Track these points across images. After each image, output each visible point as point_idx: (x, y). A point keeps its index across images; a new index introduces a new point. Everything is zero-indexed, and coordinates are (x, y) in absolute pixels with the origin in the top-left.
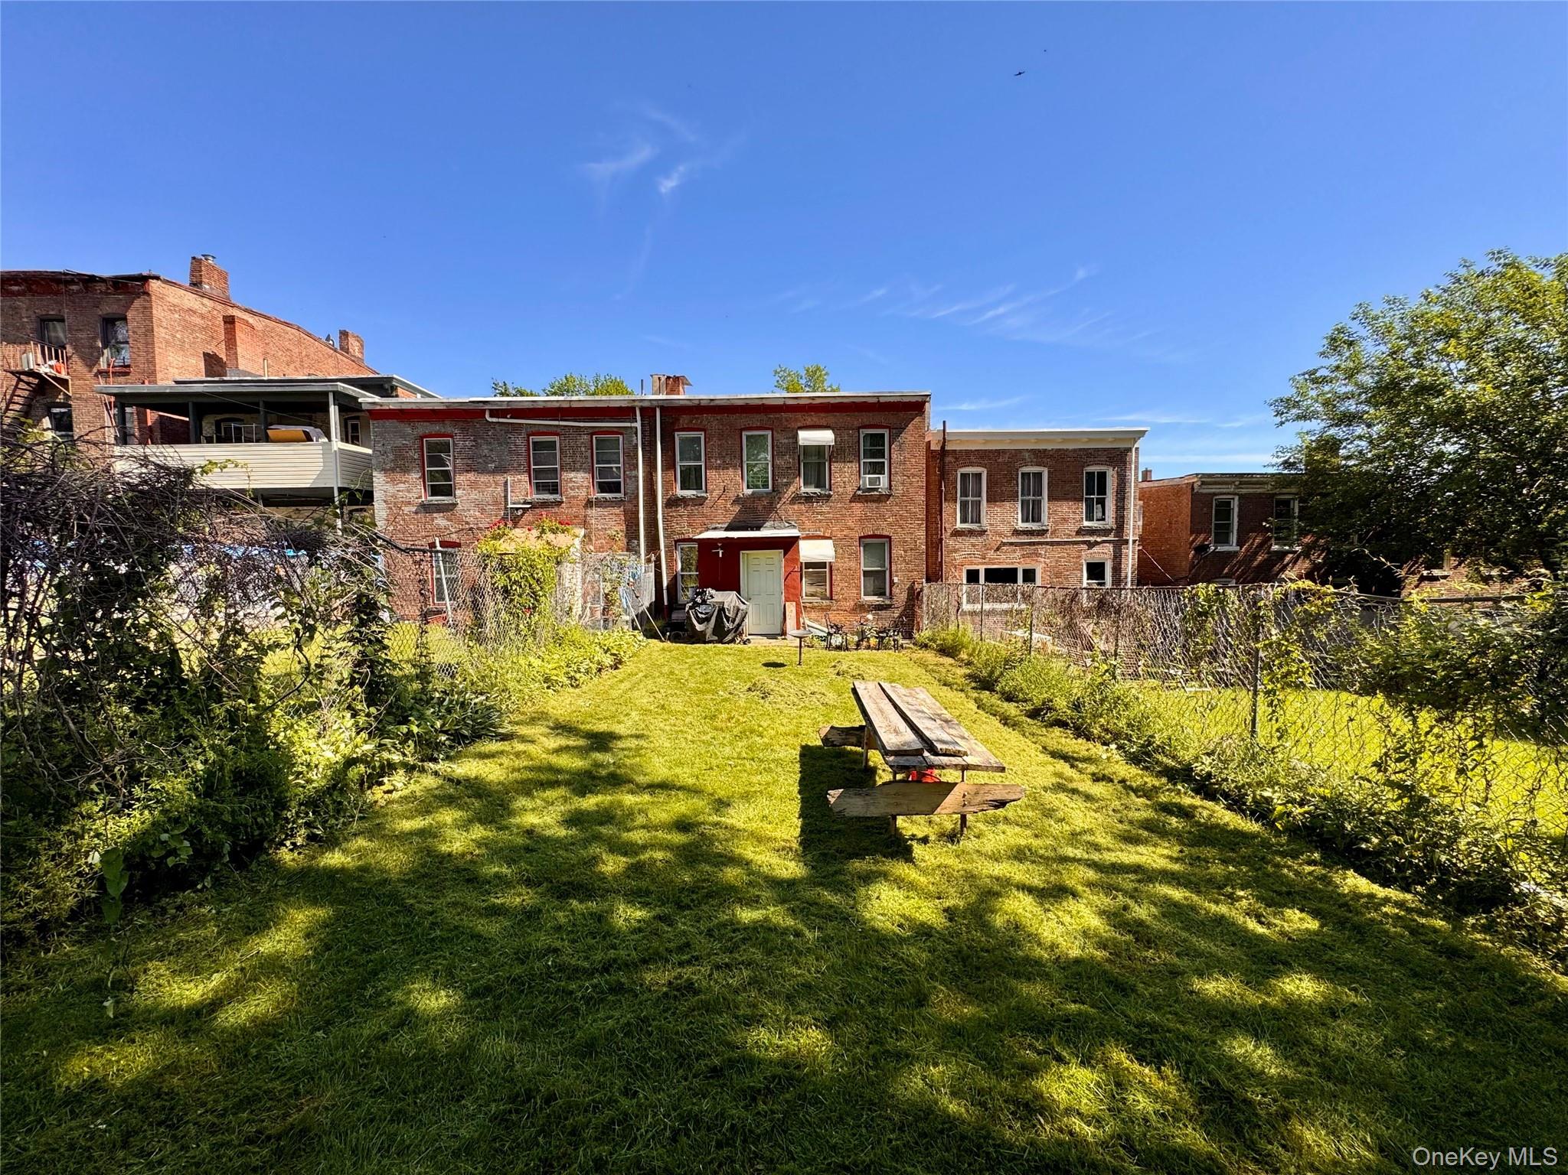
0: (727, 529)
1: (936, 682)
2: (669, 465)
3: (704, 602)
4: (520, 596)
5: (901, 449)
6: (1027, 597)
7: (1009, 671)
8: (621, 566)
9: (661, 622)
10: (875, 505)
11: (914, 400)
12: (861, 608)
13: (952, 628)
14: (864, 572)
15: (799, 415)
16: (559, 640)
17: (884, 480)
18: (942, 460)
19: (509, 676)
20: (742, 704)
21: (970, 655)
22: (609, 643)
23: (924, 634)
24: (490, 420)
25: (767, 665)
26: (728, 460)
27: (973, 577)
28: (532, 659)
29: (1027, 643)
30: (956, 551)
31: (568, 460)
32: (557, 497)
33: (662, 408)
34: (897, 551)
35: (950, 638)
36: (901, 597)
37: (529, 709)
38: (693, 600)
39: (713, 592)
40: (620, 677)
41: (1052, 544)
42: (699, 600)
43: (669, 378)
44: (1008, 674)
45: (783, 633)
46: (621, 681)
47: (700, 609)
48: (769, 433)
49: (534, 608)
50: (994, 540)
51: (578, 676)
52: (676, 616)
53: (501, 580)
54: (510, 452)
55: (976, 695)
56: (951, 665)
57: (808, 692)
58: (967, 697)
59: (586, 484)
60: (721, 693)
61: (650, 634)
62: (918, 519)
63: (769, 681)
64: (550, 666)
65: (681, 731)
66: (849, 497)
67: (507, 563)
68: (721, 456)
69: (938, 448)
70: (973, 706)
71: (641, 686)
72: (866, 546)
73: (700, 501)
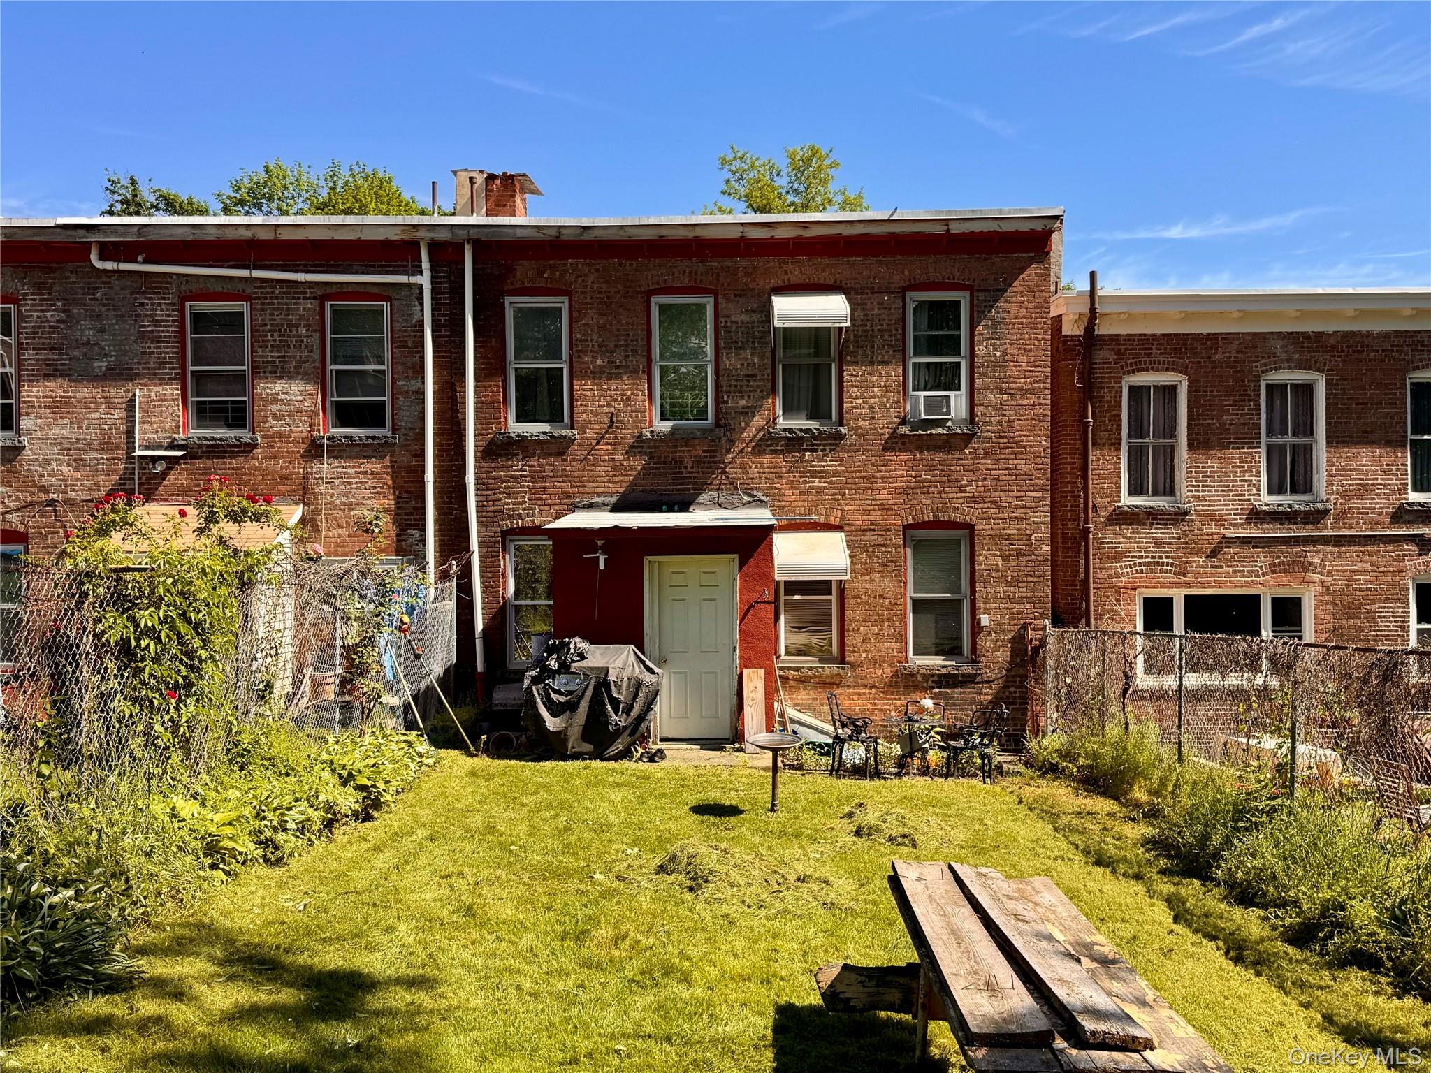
0: (616, 509)
1: (1079, 856)
2: (491, 367)
3: (564, 668)
4: (156, 660)
5: (995, 333)
6: (1281, 666)
7: (1244, 836)
8: (384, 592)
9: (469, 712)
10: (936, 457)
11: (1025, 227)
12: (907, 681)
13: (1113, 730)
14: (916, 603)
15: (773, 262)
16: (240, 758)
17: (958, 402)
18: (1088, 356)
19: (127, 841)
20: (644, 902)
21: (1155, 793)
22: (353, 760)
23: (1050, 742)
24: (99, 265)
25: (702, 810)
26: (619, 358)
27: (1158, 614)
28: (179, 801)
29: (1285, 771)
30: (1118, 556)
31: (269, 354)
32: (243, 434)
33: (479, 245)
34: (987, 558)
35: (1108, 753)
36: (996, 656)
37: (169, 915)
38: (540, 663)
39: (583, 645)
40: (375, 839)
41: (1338, 541)
42: (552, 663)
43: (491, 178)
44: (1243, 842)
45: (737, 737)
46: (377, 849)
47: (559, 683)
48: (709, 301)
49: (189, 685)
50: (1204, 531)
51: (280, 838)
52: (503, 696)
53: (116, 626)
54: (143, 335)
55: (1169, 888)
56: (1112, 815)
57: (792, 877)
58: (1151, 893)
59: (307, 406)
60: (599, 877)
61: (443, 738)
62: (1034, 488)
63: (706, 851)
64: (218, 818)
65: (509, 969)
66: (881, 440)
67: (131, 590)
68: (603, 349)
69: (1078, 330)
70: (1163, 915)
71: (422, 861)
72: (918, 547)
73: (557, 447)
